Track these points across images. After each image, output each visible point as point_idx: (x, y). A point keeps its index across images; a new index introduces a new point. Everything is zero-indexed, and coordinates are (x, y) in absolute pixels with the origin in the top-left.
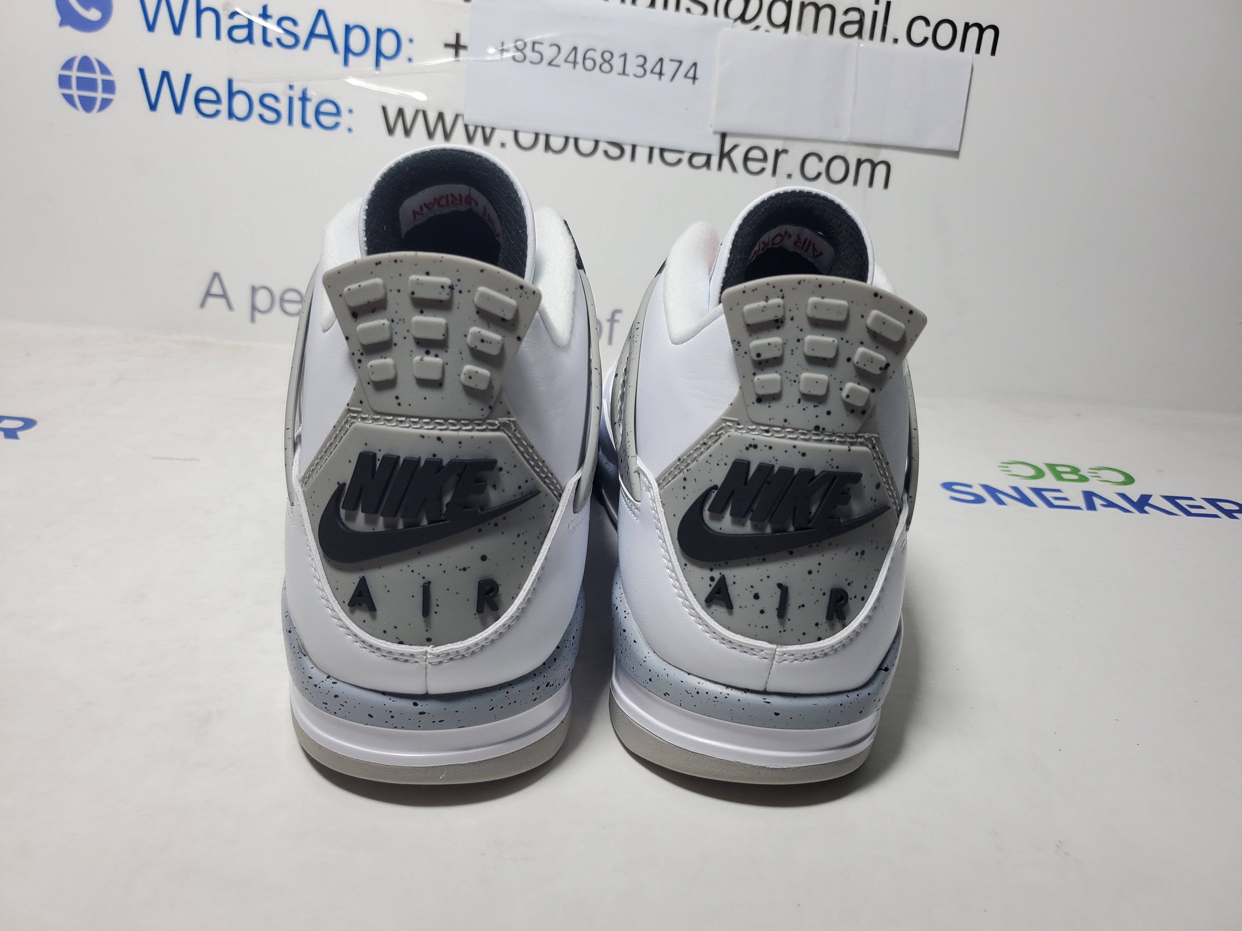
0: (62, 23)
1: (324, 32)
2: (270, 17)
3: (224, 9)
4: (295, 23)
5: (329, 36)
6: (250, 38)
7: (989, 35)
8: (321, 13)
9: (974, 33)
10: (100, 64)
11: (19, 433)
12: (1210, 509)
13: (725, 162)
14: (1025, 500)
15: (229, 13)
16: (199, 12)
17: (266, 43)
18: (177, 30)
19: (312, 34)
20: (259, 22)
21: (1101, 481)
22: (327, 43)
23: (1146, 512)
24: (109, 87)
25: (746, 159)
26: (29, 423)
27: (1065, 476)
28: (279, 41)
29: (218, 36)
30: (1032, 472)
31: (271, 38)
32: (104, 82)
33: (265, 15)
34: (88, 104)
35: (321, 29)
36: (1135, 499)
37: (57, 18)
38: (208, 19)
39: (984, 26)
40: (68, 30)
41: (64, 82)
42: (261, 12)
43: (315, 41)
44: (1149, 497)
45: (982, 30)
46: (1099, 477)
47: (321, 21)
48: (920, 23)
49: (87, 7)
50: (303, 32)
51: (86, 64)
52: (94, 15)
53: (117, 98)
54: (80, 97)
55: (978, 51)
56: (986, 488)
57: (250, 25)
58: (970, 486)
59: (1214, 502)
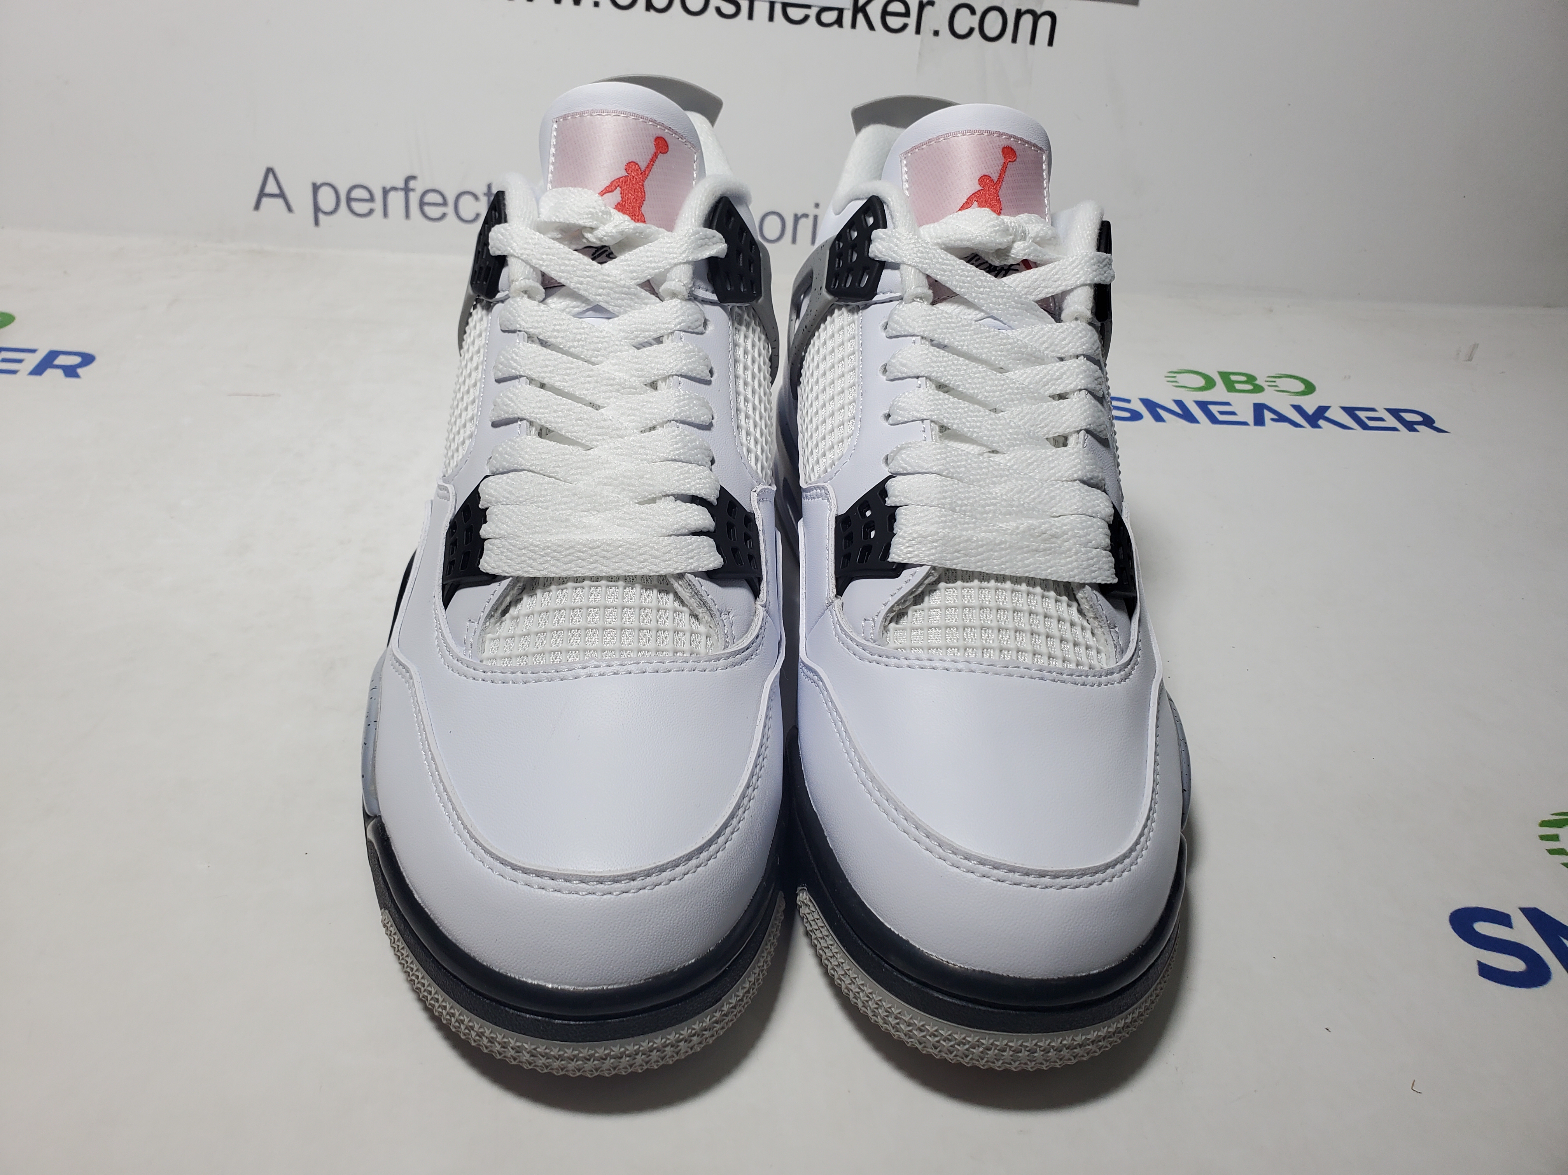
11: (80, 371)
12: (1391, 421)
13: (860, 17)
14: (1188, 416)
21: (1278, 391)
23: (1319, 427)
25: (885, 13)
26: (88, 359)
27: (1238, 386)
30: (1201, 382)
36: (1310, 411)
44: (1325, 409)
46: (1276, 386)
56: (1147, 403)
58: (1128, 401)
59: (1395, 413)
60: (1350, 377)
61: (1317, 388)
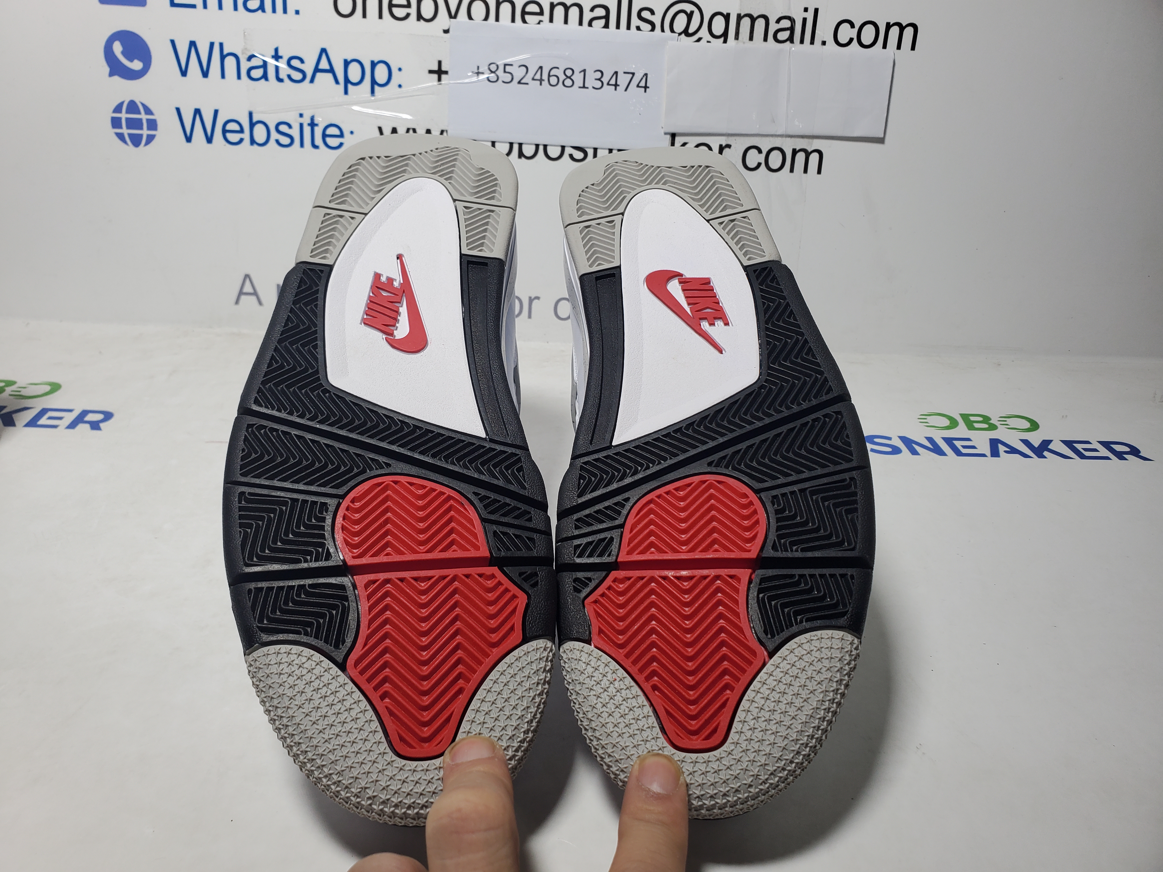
0: (111, 74)
1: (328, 67)
2: (281, 57)
3: (243, 53)
4: (302, 61)
5: (331, 70)
6: (265, 77)
7: (909, 32)
8: (323, 51)
9: (895, 31)
10: (144, 105)
12: (1104, 452)
14: (938, 450)
15: (247, 56)
16: (223, 56)
17: (280, 80)
18: (205, 74)
19: (317, 70)
20: (271, 62)
21: (1009, 429)
22: (329, 76)
23: (1044, 457)
24: (152, 124)
27: (976, 425)
28: (290, 77)
29: (239, 76)
30: (946, 422)
31: (282, 75)
32: (148, 120)
33: (277, 57)
34: (135, 140)
35: (324, 65)
36: (1036, 444)
37: (107, 69)
38: (230, 62)
39: (904, 25)
40: (116, 79)
41: (116, 123)
42: (273, 53)
43: (319, 75)
44: (1048, 442)
45: (902, 28)
46: (1007, 425)
47: (324, 58)
48: (845, 26)
49: (129, 58)
50: (308, 68)
51: (133, 107)
52: (136, 65)
53: (160, 134)
54: (130, 135)
56: (904, 440)
57: (265, 65)
58: (889, 439)
59: (1107, 445)
60: (1066, 416)
61: (1040, 426)
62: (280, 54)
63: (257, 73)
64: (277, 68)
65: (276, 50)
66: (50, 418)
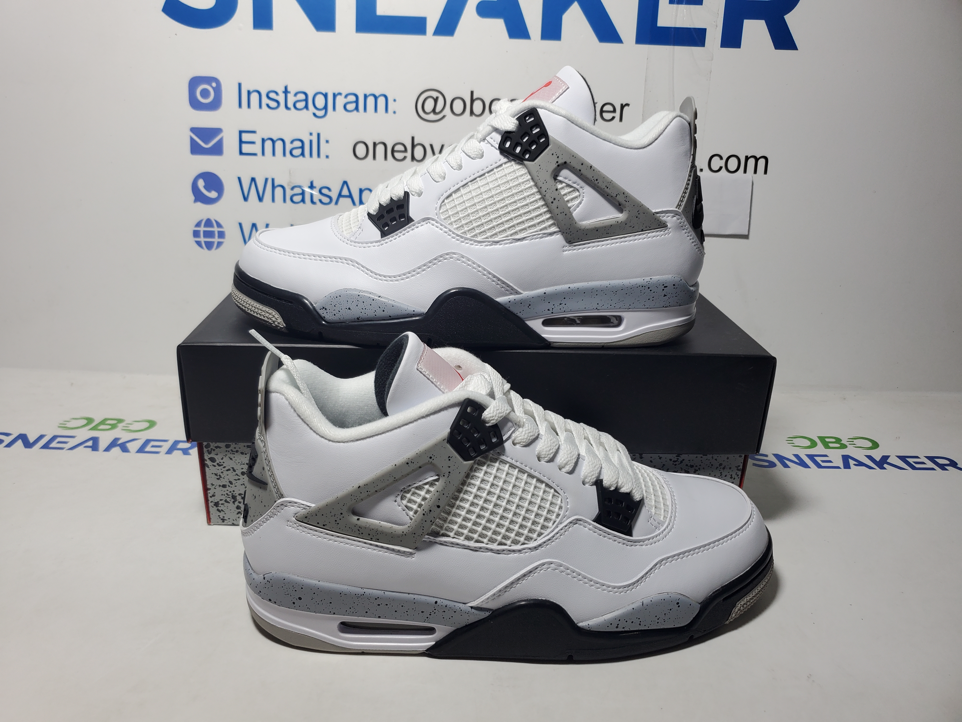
0: (196, 200)
1: (348, 194)
2: (315, 187)
3: (288, 185)
4: (329, 189)
5: (350, 196)
6: (303, 201)
7: (762, 162)
8: (345, 183)
9: (751, 162)
10: (216, 222)
12: (930, 464)
14: (802, 464)
15: (291, 187)
16: (274, 187)
17: (313, 202)
18: (261, 199)
19: (340, 195)
20: (308, 190)
22: (349, 200)
23: (884, 468)
24: (222, 235)
28: (320, 201)
29: (285, 201)
31: (316, 200)
32: (219, 232)
33: (312, 187)
34: (209, 246)
35: (345, 192)
36: (878, 459)
37: (193, 198)
38: (279, 192)
39: (758, 157)
40: (199, 204)
41: (196, 234)
42: (310, 185)
43: (341, 199)
45: (757, 160)
46: (855, 444)
47: (345, 187)
48: (716, 159)
49: (209, 190)
50: (334, 195)
51: (209, 223)
52: (213, 195)
53: (226, 241)
54: (205, 242)
55: (755, 172)
56: (779, 457)
57: (303, 193)
58: (766, 456)
61: (880, 445)
62: (315, 185)
63: (297, 199)
64: (312, 195)
65: (312, 183)
66: (153, 446)
